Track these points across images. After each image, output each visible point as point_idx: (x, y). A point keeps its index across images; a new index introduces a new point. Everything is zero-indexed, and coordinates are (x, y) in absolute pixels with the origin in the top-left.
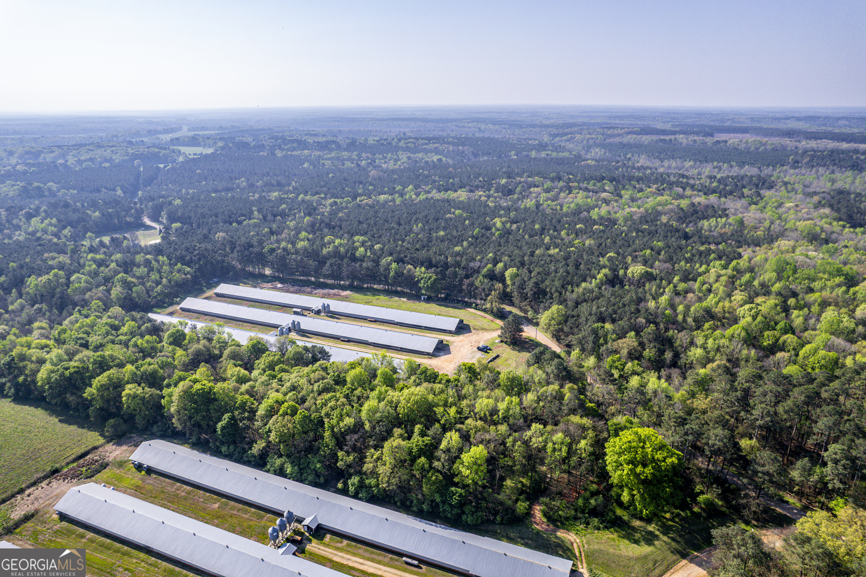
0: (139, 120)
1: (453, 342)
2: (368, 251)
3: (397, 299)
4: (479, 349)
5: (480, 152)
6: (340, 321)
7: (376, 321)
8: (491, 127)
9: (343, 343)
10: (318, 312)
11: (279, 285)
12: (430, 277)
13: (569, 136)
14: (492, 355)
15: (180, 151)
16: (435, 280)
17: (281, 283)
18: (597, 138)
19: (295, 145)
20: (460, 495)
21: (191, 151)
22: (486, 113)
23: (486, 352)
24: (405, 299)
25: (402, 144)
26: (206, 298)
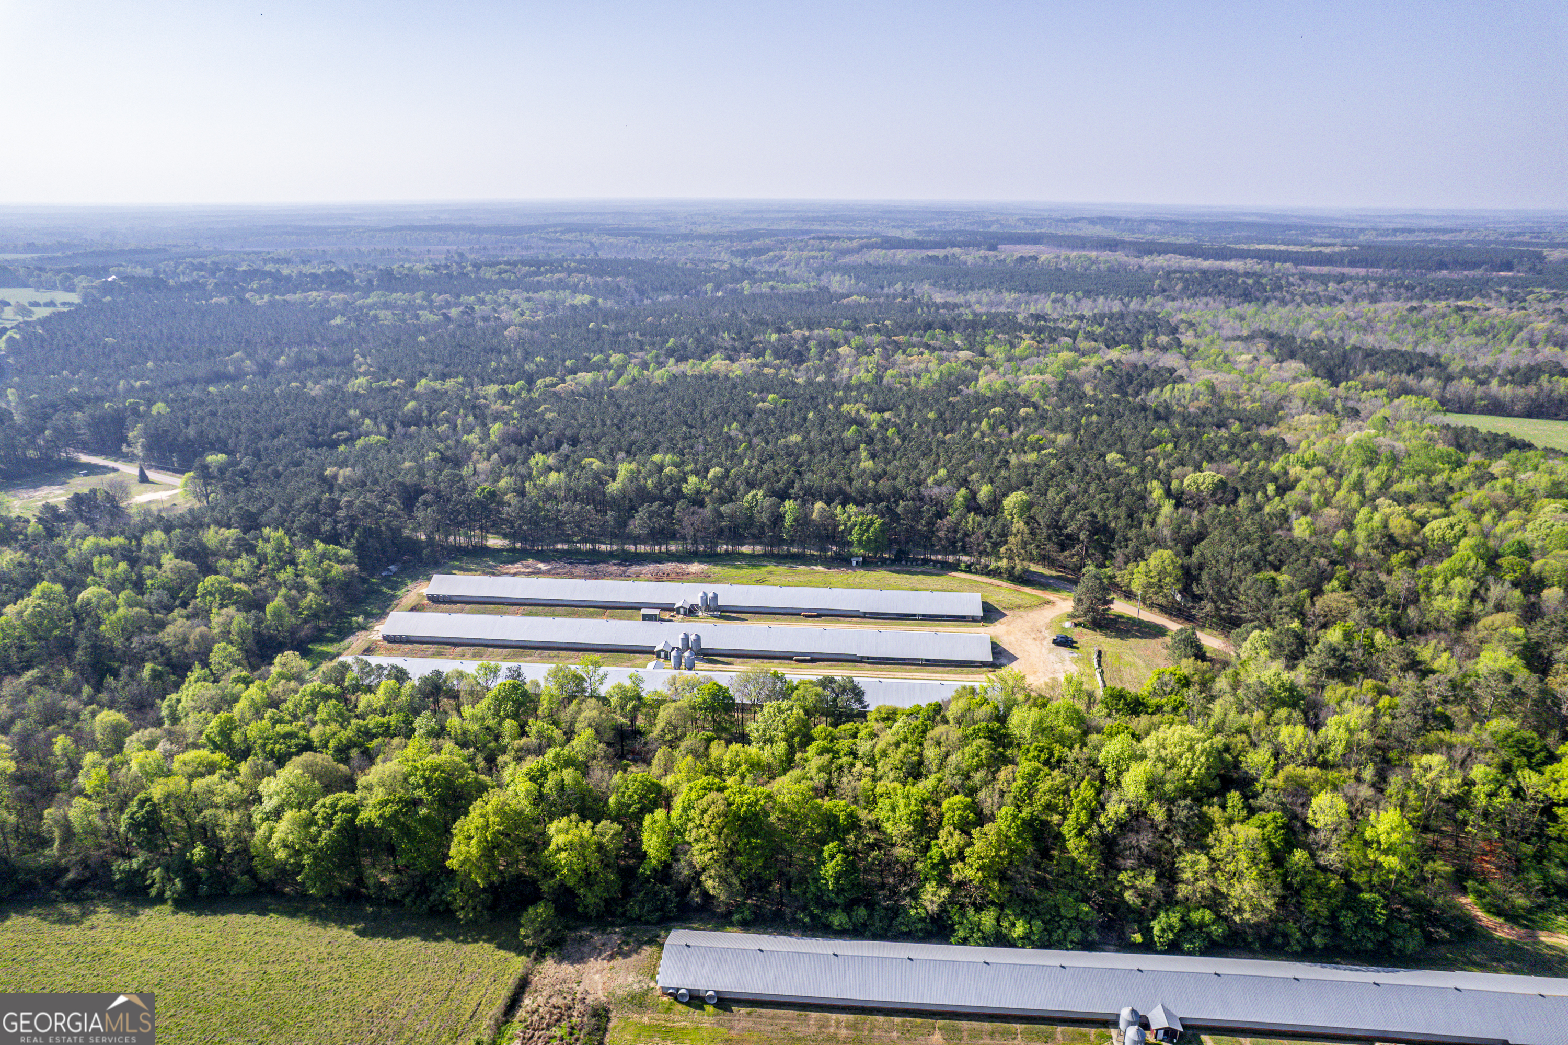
3: (802, 568)
4: (1057, 643)
7: (819, 615)
8: (610, 239)
9: (803, 665)
10: (693, 612)
11: (543, 566)
13: (771, 254)
14: (1089, 651)
16: (881, 526)
18: (823, 257)
19: (270, 281)
20: (1384, 905)
23: (1074, 647)
24: (820, 568)
25: (488, 274)
26: (414, 609)
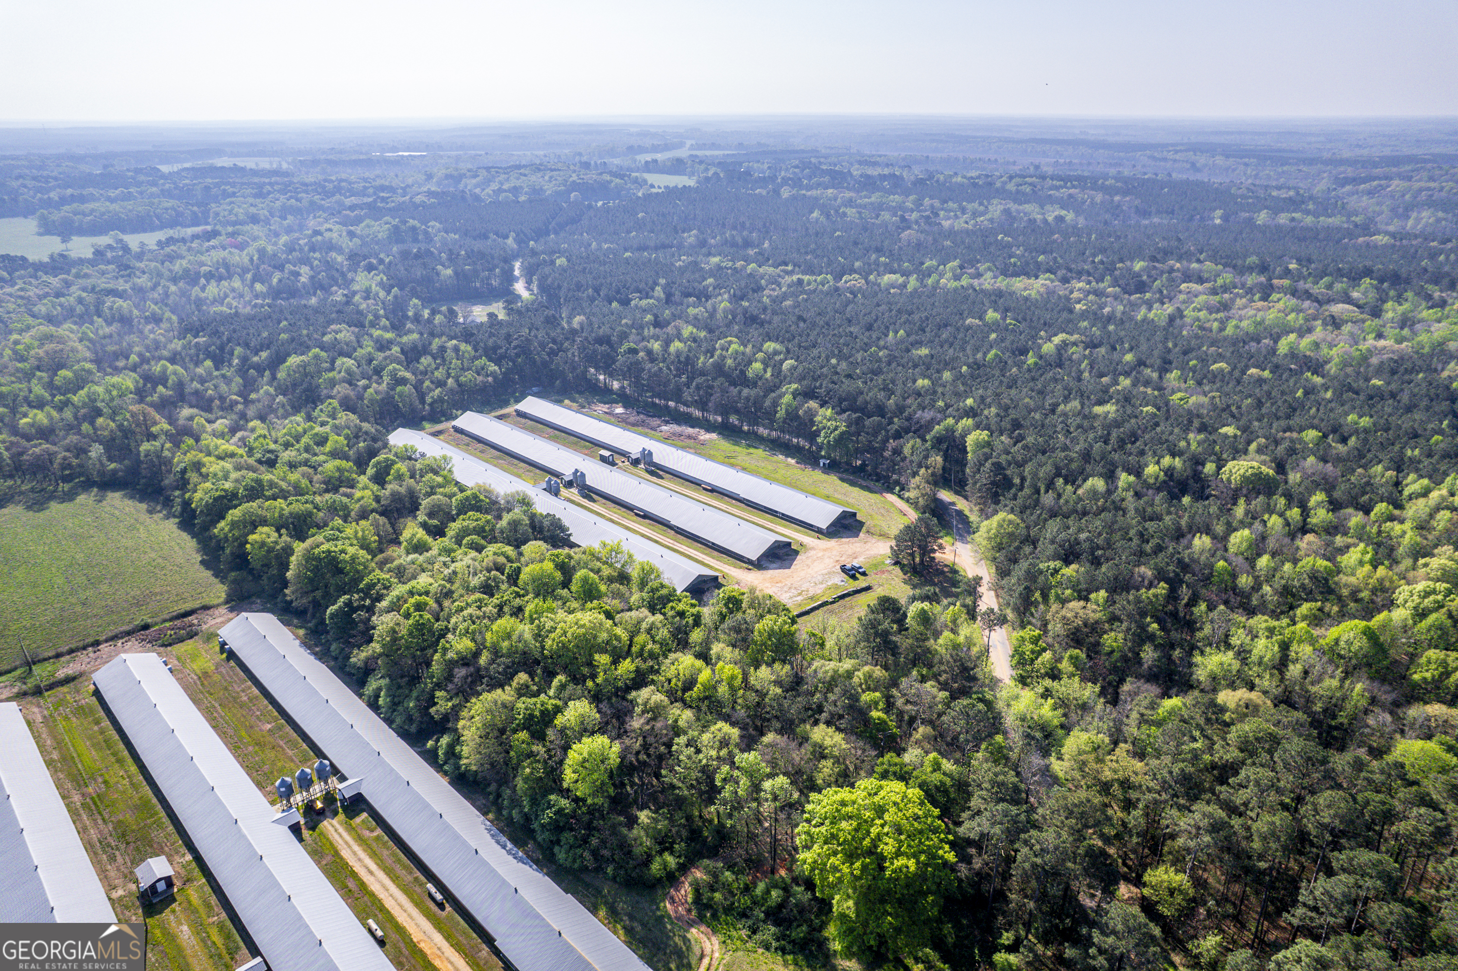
0: (632, 130)
1: (813, 548)
2: (769, 370)
4: (843, 569)
5: (1153, 209)
6: (659, 481)
7: (713, 490)
8: (1219, 160)
10: (636, 462)
11: (619, 410)
12: (836, 429)
14: (862, 583)
15: (645, 181)
16: (843, 434)
17: (625, 407)
19: (827, 179)
20: (560, 812)
21: (660, 181)
22: (1232, 133)
23: (853, 577)
25: (1011, 187)
26: (500, 417)
